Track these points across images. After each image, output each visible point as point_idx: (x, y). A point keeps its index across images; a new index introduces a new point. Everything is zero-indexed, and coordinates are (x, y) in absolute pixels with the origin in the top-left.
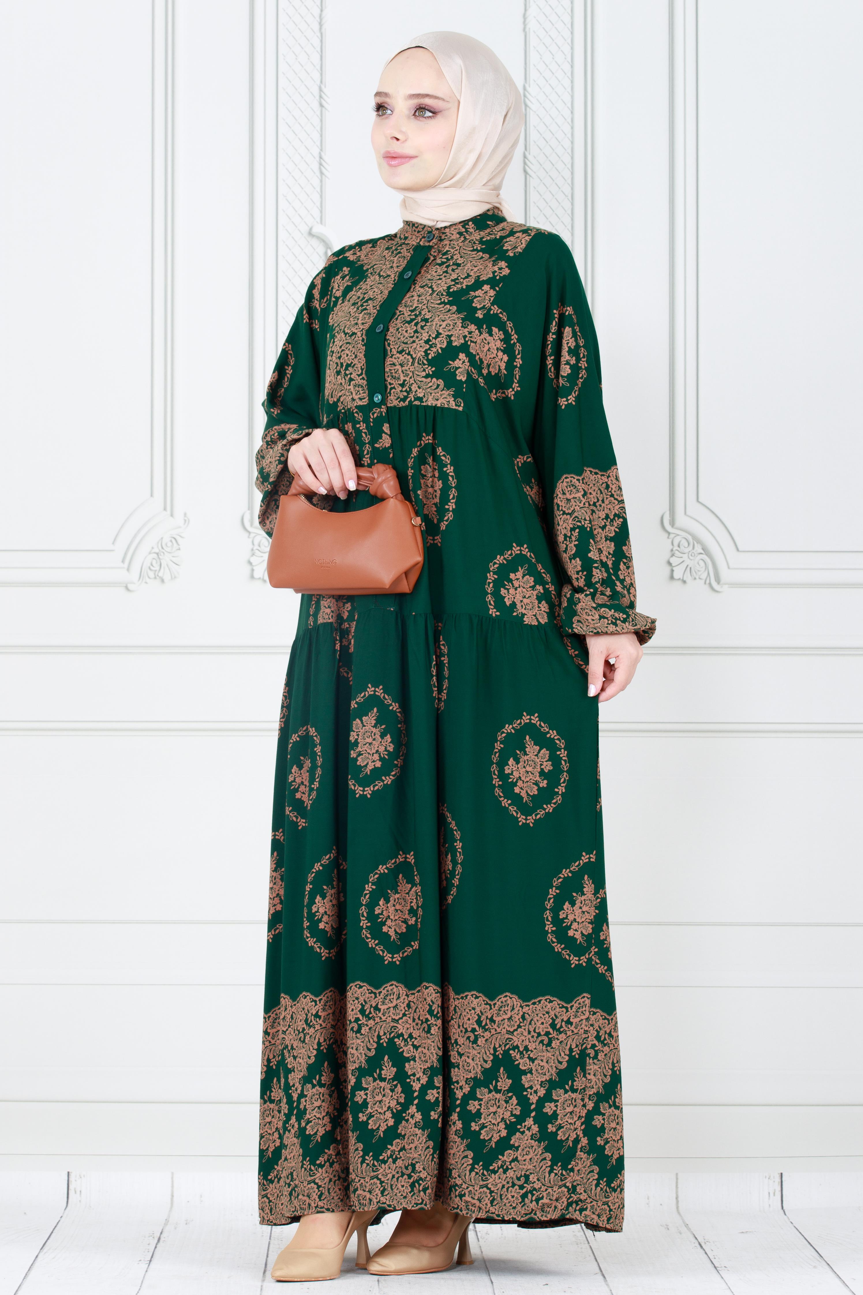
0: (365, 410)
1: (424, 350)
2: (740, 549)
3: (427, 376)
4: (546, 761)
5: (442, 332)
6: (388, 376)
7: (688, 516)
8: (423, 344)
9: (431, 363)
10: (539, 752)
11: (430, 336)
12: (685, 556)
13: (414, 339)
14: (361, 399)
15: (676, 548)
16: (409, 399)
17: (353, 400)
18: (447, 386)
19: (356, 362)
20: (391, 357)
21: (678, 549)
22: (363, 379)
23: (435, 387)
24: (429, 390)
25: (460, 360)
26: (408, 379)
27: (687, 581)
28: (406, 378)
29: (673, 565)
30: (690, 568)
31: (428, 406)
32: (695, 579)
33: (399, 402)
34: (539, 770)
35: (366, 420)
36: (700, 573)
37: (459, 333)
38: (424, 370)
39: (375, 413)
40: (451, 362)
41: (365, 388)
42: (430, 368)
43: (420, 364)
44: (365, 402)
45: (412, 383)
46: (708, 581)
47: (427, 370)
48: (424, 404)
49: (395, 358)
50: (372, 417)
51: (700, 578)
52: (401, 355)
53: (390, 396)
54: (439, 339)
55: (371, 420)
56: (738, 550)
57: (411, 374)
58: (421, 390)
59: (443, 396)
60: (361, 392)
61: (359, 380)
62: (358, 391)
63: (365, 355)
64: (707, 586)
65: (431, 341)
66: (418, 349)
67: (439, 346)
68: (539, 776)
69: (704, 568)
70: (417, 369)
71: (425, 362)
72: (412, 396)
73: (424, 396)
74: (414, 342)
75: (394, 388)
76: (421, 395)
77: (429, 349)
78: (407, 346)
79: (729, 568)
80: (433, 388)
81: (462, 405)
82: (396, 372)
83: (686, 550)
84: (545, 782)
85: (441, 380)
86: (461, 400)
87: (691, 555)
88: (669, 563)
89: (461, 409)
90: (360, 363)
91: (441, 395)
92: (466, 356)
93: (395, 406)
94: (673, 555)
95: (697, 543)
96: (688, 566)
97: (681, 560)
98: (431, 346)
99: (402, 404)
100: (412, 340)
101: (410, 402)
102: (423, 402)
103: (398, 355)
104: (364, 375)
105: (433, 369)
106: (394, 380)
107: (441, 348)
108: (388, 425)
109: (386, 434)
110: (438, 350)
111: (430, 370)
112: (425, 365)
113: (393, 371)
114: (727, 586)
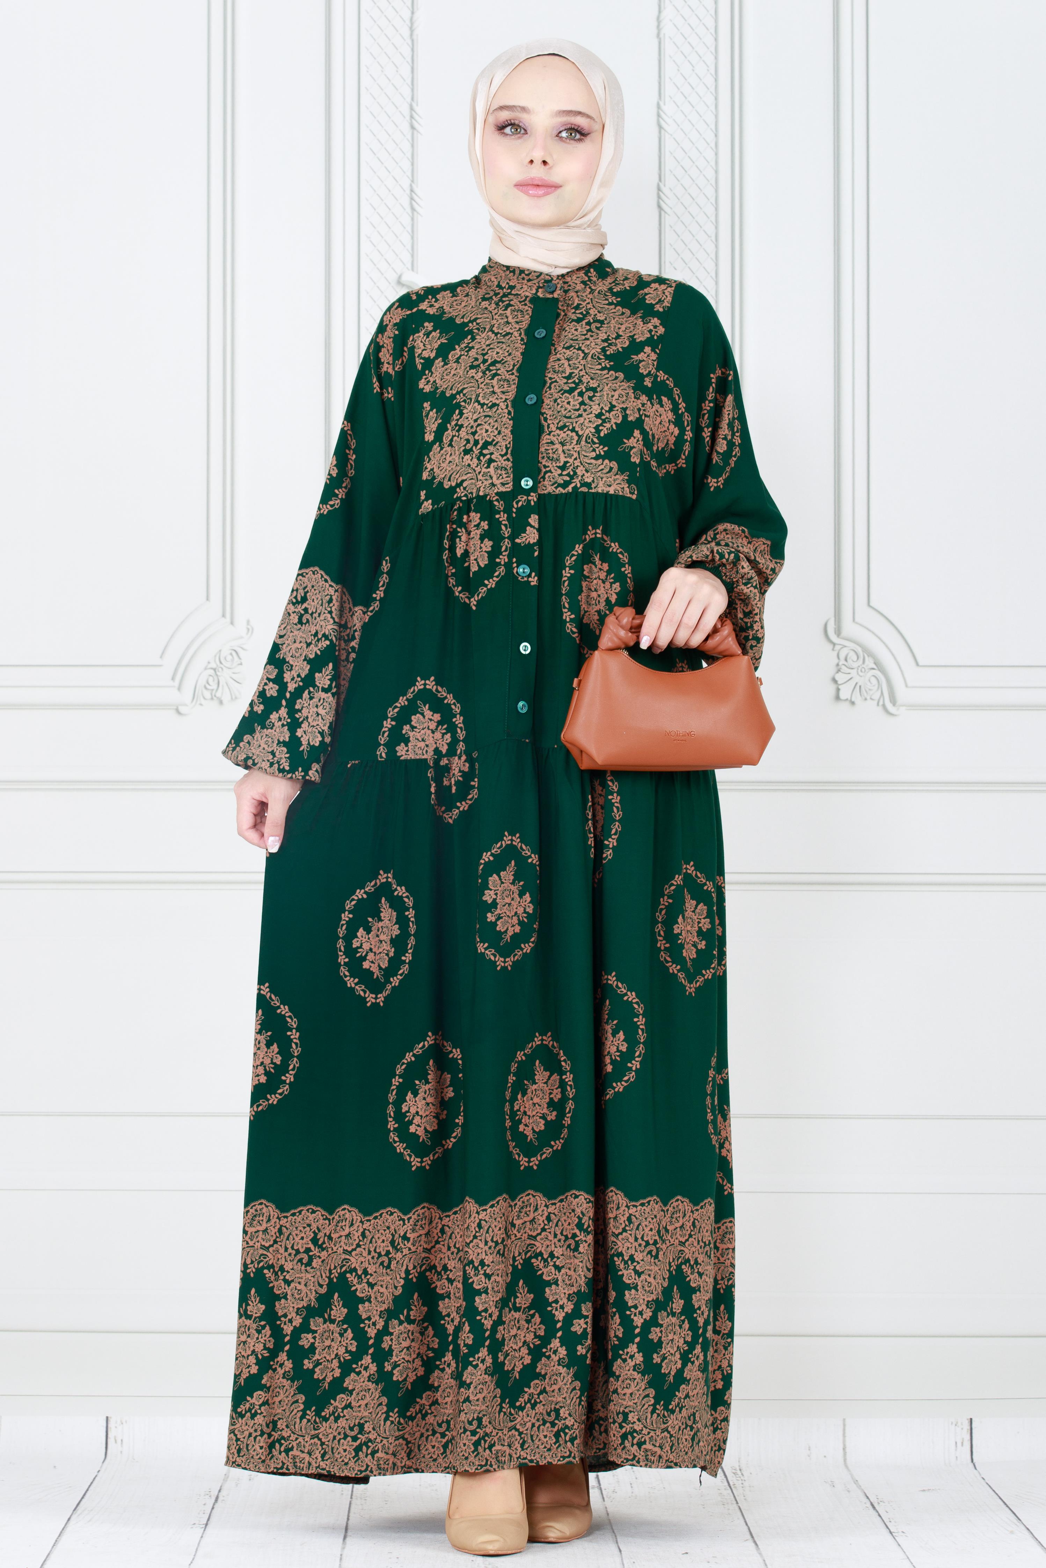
0: (507, 498)
1: (594, 426)
2: (920, 664)
3: (597, 458)
4: (704, 918)
5: (616, 405)
6: (543, 458)
7: (857, 623)
8: (594, 419)
9: (603, 441)
10: (696, 908)
11: (602, 408)
12: (854, 672)
13: (580, 412)
14: (503, 484)
15: (842, 662)
16: (573, 485)
17: (493, 485)
18: (621, 470)
19: (499, 440)
20: (549, 434)
21: (845, 663)
22: (508, 460)
23: (607, 470)
24: (599, 474)
25: (635, 438)
26: (571, 461)
27: (856, 702)
28: (568, 459)
29: (839, 683)
30: (860, 687)
31: (597, 493)
32: (866, 699)
33: (556, 488)
34: (697, 929)
35: (508, 510)
36: (871, 692)
37: (634, 405)
38: (594, 450)
39: (519, 501)
40: (625, 441)
41: (510, 472)
42: (601, 447)
43: (589, 443)
44: (509, 488)
45: (578, 466)
46: (881, 703)
47: (597, 450)
48: (593, 491)
49: (554, 436)
50: (515, 506)
51: (871, 699)
52: (562, 432)
53: (544, 481)
54: (613, 413)
55: (514, 510)
56: (917, 664)
57: (576, 455)
58: (589, 473)
59: (617, 482)
60: (504, 476)
61: (503, 462)
62: (500, 475)
63: (512, 432)
64: (880, 708)
65: (604, 415)
66: (587, 425)
67: (613, 421)
68: (697, 936)
69: (877, 686)
70: (584, 448)
71: (596, 440)
72: (577, 482)
73: (593, 481)
74: (580, 416)
75: (550, 471)
76: (589, 480)
77: (601, 425)
78: (570, 420)
79: (907, 686)
80: (604, 471)
81: (636, 492)
82: (554, 453)
83: (855, 665)
84: (704, 943)
85: (614, 463)
86: (635, 487)
87: (861, 671)
88: (835, 681)
89: (634, 497)
90: (506, 439)
91: (614, 480)
92: (640, 434)
93: (549, 493)
94: (839, 671)
95: (868, 656)
96: (857, 683)
97: (849, 677)
98: (604, 421)
99: (560, 490)
100: (577, 413)
101: (575, 488)
102: (592, 489)
103: (558, 432)
104: (509, 456)
105: (606, 449)
106: (550, 462)
107: (616, 423)
108: (537, 517)
109: (533, 527)
110: (612, 426)
111: (601, 450)
112: (594, 443)
113: (550, 451)
114: (904, 708)
